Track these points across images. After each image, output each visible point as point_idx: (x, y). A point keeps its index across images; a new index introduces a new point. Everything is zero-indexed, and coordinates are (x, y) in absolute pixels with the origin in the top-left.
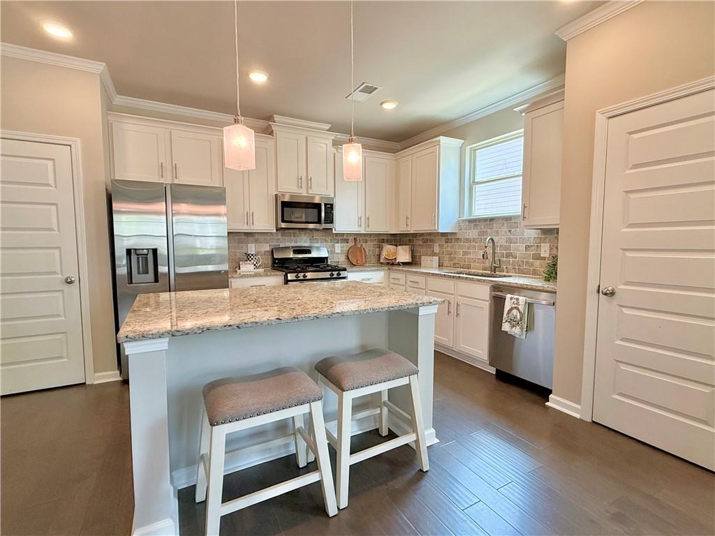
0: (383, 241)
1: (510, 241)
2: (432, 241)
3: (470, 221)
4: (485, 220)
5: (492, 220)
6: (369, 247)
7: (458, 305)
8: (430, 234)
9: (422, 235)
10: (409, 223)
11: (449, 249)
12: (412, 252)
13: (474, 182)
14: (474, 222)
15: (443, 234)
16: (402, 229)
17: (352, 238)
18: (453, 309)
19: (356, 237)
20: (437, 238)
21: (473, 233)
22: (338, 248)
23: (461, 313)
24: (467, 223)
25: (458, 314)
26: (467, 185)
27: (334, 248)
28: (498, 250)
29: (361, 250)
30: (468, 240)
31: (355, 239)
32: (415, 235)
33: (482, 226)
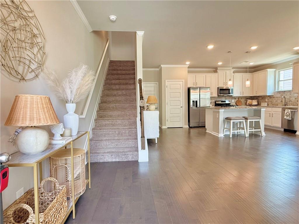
0: (247, 99)
1: (290, 97)
2: (265, 98)
3: (278, 92)
4: (283, 91)
5: (285, 91)
6: (243, 101)
7: (273, 114)
8: (264, 96)
9: (261, 96)
10: (257, 93)
11: (271, 100)
12: (258, 102)
13: (279, 81)
14: (279, 92)
15: (269, 96)
16: (255, 95)
17: (237, 98)
18: (271, 115)
19: (239, 98)
20: (266, 97)
21: (279, 95)
22: (233, 101)
23: (273, 116)
24: (277, 93)
25: (272, 116)
26: (277, 82)
27: (232, 101)
28: (286, 100)
29: (240, 101)
30: (277, 97)
31: (238, 98)
32: (259, 96)
33: (282, 93)
